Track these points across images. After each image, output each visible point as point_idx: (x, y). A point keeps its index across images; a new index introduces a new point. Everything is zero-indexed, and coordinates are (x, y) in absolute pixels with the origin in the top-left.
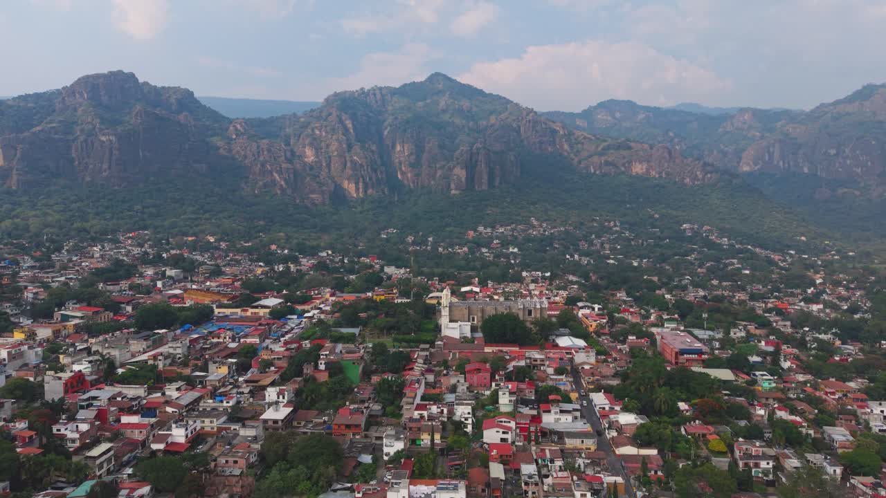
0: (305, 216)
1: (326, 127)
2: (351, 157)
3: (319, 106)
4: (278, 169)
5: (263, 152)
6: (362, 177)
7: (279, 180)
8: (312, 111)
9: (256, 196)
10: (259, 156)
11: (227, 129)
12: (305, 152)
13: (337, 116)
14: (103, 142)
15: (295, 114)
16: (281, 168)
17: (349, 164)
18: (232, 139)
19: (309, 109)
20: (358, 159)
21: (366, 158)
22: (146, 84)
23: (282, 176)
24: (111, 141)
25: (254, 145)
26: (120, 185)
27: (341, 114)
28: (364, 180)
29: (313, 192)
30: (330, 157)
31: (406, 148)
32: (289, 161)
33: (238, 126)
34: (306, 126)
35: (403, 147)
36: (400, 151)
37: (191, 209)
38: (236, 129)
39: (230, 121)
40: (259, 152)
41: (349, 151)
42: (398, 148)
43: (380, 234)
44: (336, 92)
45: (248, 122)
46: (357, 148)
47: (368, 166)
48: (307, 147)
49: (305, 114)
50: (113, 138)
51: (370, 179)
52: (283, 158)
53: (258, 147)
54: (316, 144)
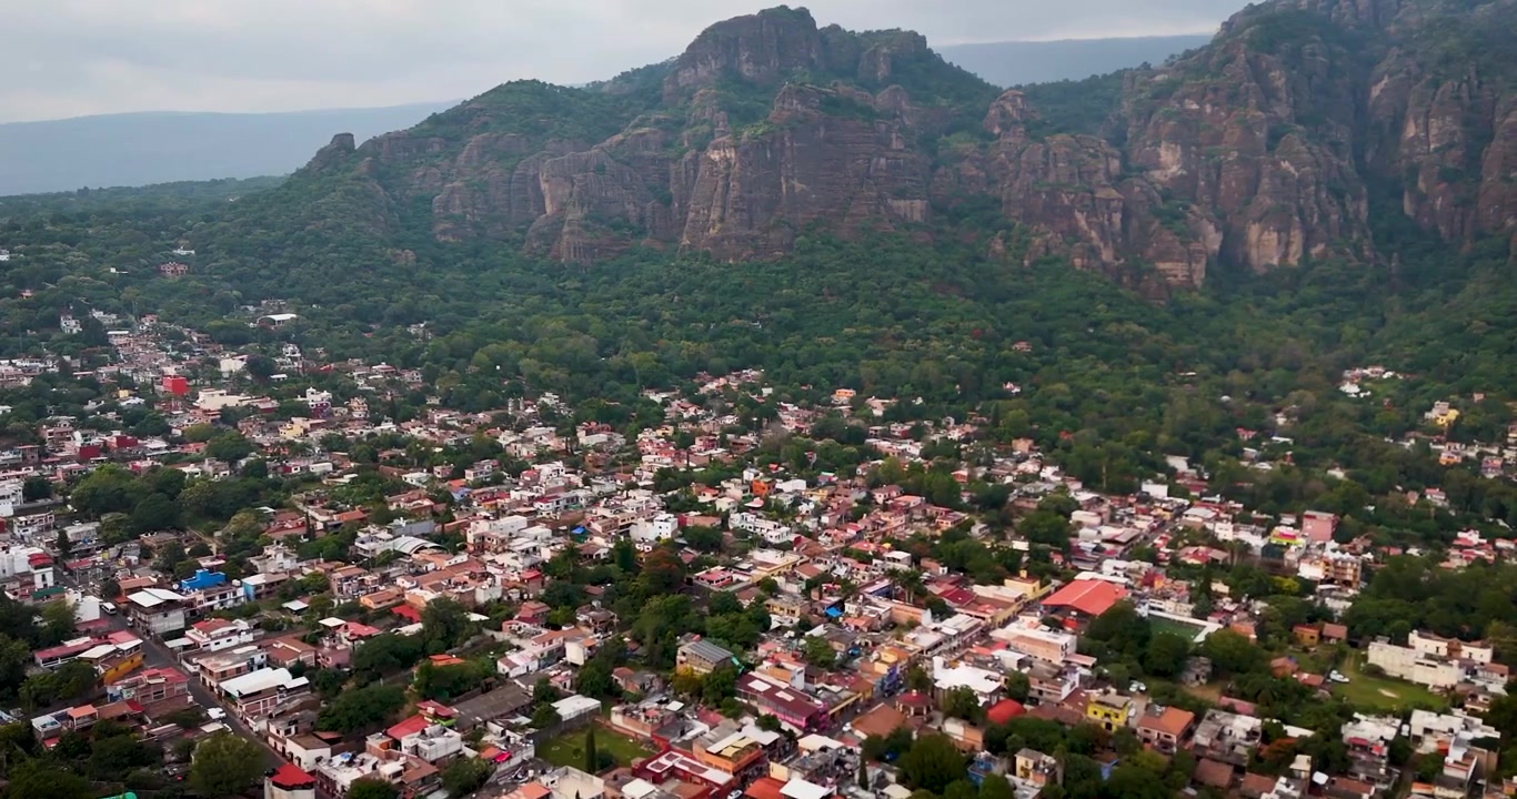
0: (1135, 328)
1: (1215, 90)
2: (1276, 164)
3: (1208, 43)
4: (1087, 202)
5: (1056, 162)
6: (1301, 212)
7: (1086, 227)
8: (1188, 54)
9: (1023, 273)
10: (1046, 174)
11: (984, 114)
12: (1159, 156)
13: (1248, 61)
14: (713, 163)
15: (1146, 66)
16: (1093, 199)
17: (1265, 183)
18: (992, 137)
19: (1180, 51)
20: (1292, 169)
21: (1319, 165)
22: (835, 28)
23: (1094, 219)
24: (727, 160)
25: (1041, 148)
26: (739, 255)
27: (1257, 57)
28: (1303, 220)
29: (1164, 255)
30: (1218, 167)
31: (1434, 131)
32: (1118, 181)
33: (1009, 107)
34: (1164, 93)
35: (1427, 130)
36: (1416, 137)
37: (865, 312)
38: (1004, 114)
39: (995, 92)
40: (1046, 164)
41: (1270, 148)
42: (1411, 131)
43: (1340, 380)
44: (1251, 5)
45: (1033, 93)
46: (1296, 140)
47: (1318, 184)
48: (1164, 145)
49: (1170, 63)
50: (731, 154)
51: (1324, 217)
52: (1101, 177)
53: (1046, 153)
54: (1187, 133)
